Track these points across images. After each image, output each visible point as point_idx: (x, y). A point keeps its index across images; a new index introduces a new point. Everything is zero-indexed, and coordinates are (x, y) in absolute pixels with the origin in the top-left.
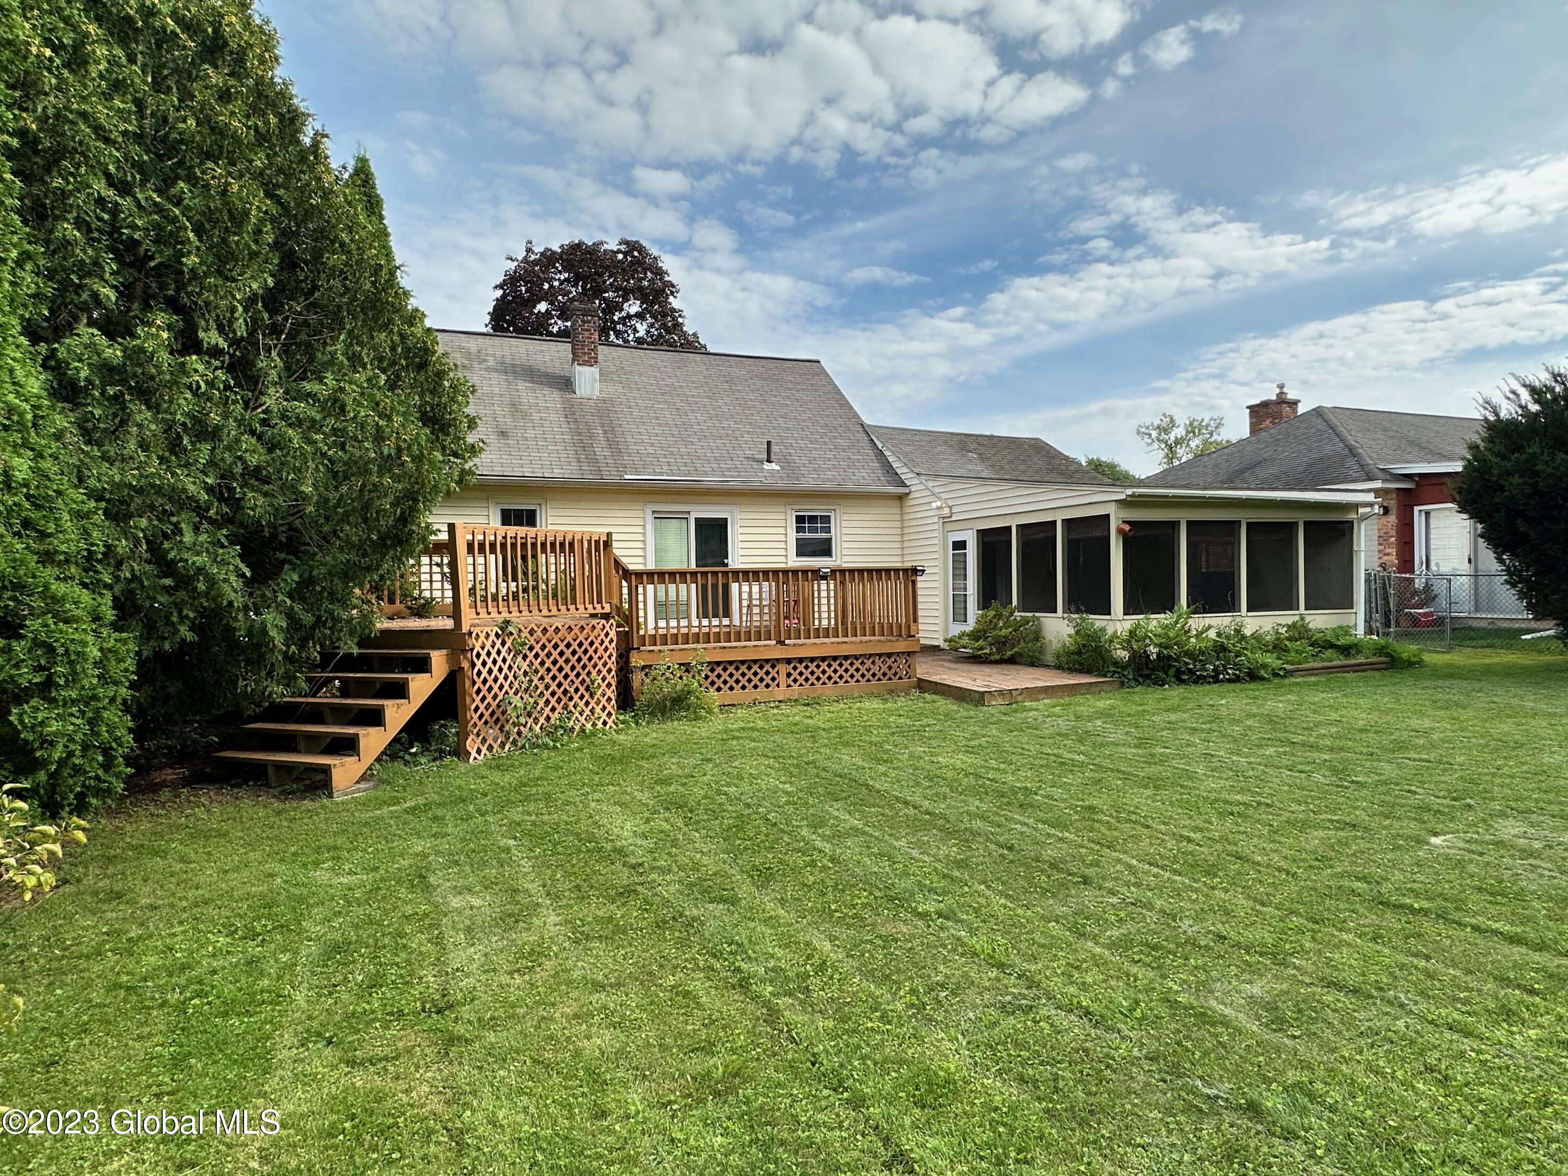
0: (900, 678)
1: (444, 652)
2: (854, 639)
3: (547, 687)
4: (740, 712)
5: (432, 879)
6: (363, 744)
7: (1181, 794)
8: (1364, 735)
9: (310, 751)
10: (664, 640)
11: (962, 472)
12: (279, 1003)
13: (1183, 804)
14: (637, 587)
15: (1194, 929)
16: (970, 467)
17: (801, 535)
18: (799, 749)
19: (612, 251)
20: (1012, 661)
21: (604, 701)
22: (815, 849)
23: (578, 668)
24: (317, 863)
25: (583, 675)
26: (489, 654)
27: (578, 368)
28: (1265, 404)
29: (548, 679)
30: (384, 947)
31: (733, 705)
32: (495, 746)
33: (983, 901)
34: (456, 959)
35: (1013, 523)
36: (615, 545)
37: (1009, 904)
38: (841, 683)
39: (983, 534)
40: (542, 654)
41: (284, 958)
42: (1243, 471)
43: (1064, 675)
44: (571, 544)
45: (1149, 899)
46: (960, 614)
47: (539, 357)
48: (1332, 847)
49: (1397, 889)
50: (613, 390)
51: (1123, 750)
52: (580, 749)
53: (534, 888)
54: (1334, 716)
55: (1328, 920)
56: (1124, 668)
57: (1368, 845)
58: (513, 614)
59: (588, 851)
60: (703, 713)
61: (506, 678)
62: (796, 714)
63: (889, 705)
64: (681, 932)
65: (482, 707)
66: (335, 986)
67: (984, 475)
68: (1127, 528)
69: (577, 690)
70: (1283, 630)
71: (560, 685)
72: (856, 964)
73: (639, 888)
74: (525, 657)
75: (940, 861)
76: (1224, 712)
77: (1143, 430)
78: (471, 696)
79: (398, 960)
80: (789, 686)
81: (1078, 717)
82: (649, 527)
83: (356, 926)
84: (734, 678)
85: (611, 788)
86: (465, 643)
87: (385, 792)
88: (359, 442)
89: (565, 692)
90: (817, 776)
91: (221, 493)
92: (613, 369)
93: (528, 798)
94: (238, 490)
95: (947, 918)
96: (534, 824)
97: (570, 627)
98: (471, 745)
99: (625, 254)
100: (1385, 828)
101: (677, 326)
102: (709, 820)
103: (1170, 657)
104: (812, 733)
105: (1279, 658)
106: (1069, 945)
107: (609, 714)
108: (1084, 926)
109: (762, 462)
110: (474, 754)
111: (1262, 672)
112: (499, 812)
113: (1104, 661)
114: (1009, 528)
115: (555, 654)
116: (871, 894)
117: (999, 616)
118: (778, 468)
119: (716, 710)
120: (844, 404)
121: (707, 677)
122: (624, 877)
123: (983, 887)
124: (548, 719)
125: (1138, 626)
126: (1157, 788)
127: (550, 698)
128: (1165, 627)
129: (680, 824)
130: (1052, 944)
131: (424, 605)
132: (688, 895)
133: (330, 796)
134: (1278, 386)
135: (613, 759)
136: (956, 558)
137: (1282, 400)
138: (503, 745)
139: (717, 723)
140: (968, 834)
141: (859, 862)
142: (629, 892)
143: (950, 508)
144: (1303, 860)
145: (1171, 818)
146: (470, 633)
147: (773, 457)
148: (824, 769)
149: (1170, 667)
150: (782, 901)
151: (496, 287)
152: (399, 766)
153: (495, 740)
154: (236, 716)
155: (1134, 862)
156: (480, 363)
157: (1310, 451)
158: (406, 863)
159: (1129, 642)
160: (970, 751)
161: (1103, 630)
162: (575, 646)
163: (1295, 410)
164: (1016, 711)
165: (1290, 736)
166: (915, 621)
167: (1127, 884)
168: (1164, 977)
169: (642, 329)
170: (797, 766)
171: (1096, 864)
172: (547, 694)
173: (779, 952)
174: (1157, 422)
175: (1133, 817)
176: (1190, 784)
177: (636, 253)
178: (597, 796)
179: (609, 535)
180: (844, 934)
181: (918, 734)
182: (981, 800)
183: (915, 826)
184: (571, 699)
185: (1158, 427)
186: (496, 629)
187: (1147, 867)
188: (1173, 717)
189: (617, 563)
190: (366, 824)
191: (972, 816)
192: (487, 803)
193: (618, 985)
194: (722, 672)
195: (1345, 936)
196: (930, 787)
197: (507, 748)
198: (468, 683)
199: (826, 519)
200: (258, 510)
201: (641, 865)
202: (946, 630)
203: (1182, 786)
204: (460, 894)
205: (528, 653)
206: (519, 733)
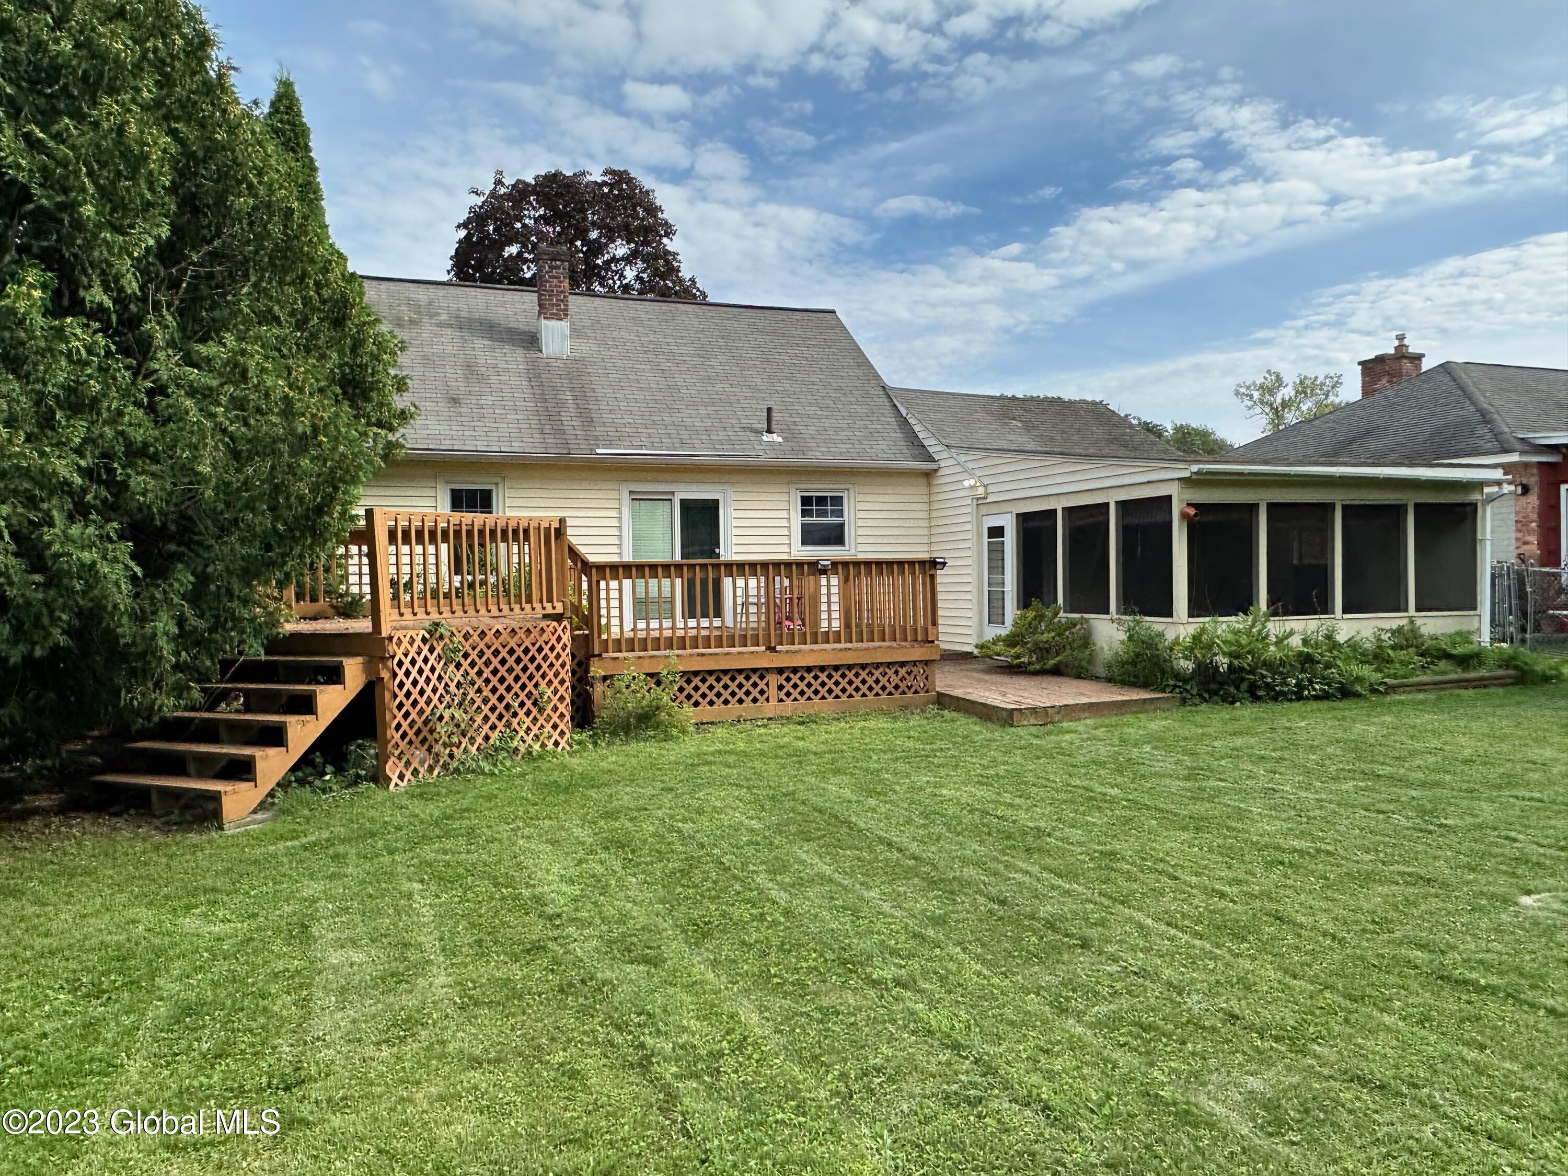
0: (916, 692)
1: (360, 659)
2: (859, 645)
3: (486, 701)
4: (720, 732)
5: (315, 931)
6: (260, 766)
7: (1226, 837)
8: (1466, 768)
9: (201, 776)
10: (631, 645)
11: (1004, 445)
12: (107, 1075)
13: (1226, 852)
14: (598, 582)
15: (1203, 1005)
16: (1012, 437)
17: (808, 520)
18: (780, 777)
19: (596, 183)
20: (1057, 672)
21: (555, 718)
22: (768, 900)
23: (524, 678)
24: (188, 908)
25: (530, 687)
26: (413, 662)
27: (544, 322)
28: (1380, 359)
29: (486, 692)
30: (242, 1010)
31: (712, 723)
32: (422, 770)
33: (952, 966)
34: (321, 1025)
35: (1059, 505)
36: (569, 531)
37: (985, 972)
38: (844, 698)
39: (1024, 519)
40: (480, 662)
41: (126, 1021)
42: (1353, 440)
43: (1115, 689)
44: (526, 531)
45: (1157, 966)
46: (995, 615)
47: (501, 310)
48: (1395, 908)
49: (1464, 961)
50: (586, 348)
51: (1168, 781)
52: (523, 775)
53: (428, 940)
54: (1436, 743)
55: (1370, 996)
56: (1186, 681)
57: (1441, 904)
58: (444, 615)
59: (503, 898)
60: (675, 732)
61: (435, 690)
62: (786, 735)
63: (899, 724)
64: (586, 998)
65: (405, 725)
66: (177, 1055)
67: (1031, 446)
68: (1192, 511)
69: (522, 705)
70: (1385, 637)
71: (501, 699)
72: (783, 1041)
73: (550, 944)
74: (458, 666)
75: (914, 916)
76: (1302, 737)
77: (1243, 390)
78: (391, 711)
79: (254, 1025)
80: (781, 700)
81: (1123, 741)
82: (626, 511)
83: (215, 984)
84: (715, 691)
85: (547, 822)
86: (384, 649)
87: (285, 825)
88: (262, 414)
89: (508, 707)
90: (793, 810)
91: (99, 474)
92: (587, 323)
93: (447, 834)
94: (119, 471)
95: (905, 986)
96: (448, 865)
97: (513, 630)
98: (392, 769)
99: (612, 186)
100: (1468, 883)
101: (672, 271)
102: (652, 863)
103: (1242, 669)
104: (799, 757)
105: (1378, 670)
106: (1045, 1022)
107: (562, 733)
108: (1068, 999)
109: (758, 432)
110: (395, 779)
111: (1358, 688)
112: (410, 850)
113: (1163, 672)
114: (1055, 511)
115: (495, 662)
116: (821, 955)
117: (1040, 617)
118: (780, 439)
119: (692, 729)
120: (865, 364)
121: (681, 690)
122: (537, 930)
123: (958, 949)
124: (487, 738)
125: (1203, 630)
126: (1198, 829)
127: (489, 714)
128: (1236, 632)
129: (617, 866)
130: (1027, 1020)
131: (351, 603)
132: (606, 953)
133: (221, 828)
134: (1398, 338)
135: (559, 786)
136: (993, 547)
137: (1402, 354)
138: (431, 769)
139: (690, 745)
140: (955, 884)
141: (816, 916)
142: (537, 948)
143: (985, 486)
144: (1357, 922)
145: (1206, 867)
146: (391, 638)
147: (774, 427)
148: (804, 803)
149: (1243, 680)
150: (714, 964)
151: (459, 227)
152: (305, 793)
153: (422, 763)
154: (123, 733)
155: (1149, 921)
156: (431, 317)
157: (1433, 415)
158: (288, 909)
159: (1192, 650)
160: (985, 781)
161: (1161, 635)
162: (519, 652)
163: (1419, 367)
164: (1050, 733)
165: (1376, 767)
166: (935, 623)
167: (1134, 949)
168: (1152, 1064)
169: (630, 274)
170: (773, 798)
171: (1102, 923)
172: (486, 709)
173: (694, 1025)
174: (1258, 381)
175: (1160, 866)
176: (1240, 826)
177: (624, 186)
178: (527, 831)
179: (562, 521)
180: (779, 1003)
181: (923, 760)
182: (982, 842)
183: (895, 873)
184: (515, 715)
185: (1261, 387)
186: (423, 632)
187: (1163, 927)
188: (1239, 742)
189: (573, 553)
190: (256, 862)
191: (965, 861)
192: (398, 840)
193: (498, 1061)
194: (700, 684)
195: (1387, 1019)
196: (924, 825)
197: (436, 773)
198: (388, 696)
199: (838, 501)
200: (149, 495)
201: (559, 916)
202: (981, 634)
203: (1229, 828)
204: (342, 947)
205: (462, 661)
206: (451, 756)
